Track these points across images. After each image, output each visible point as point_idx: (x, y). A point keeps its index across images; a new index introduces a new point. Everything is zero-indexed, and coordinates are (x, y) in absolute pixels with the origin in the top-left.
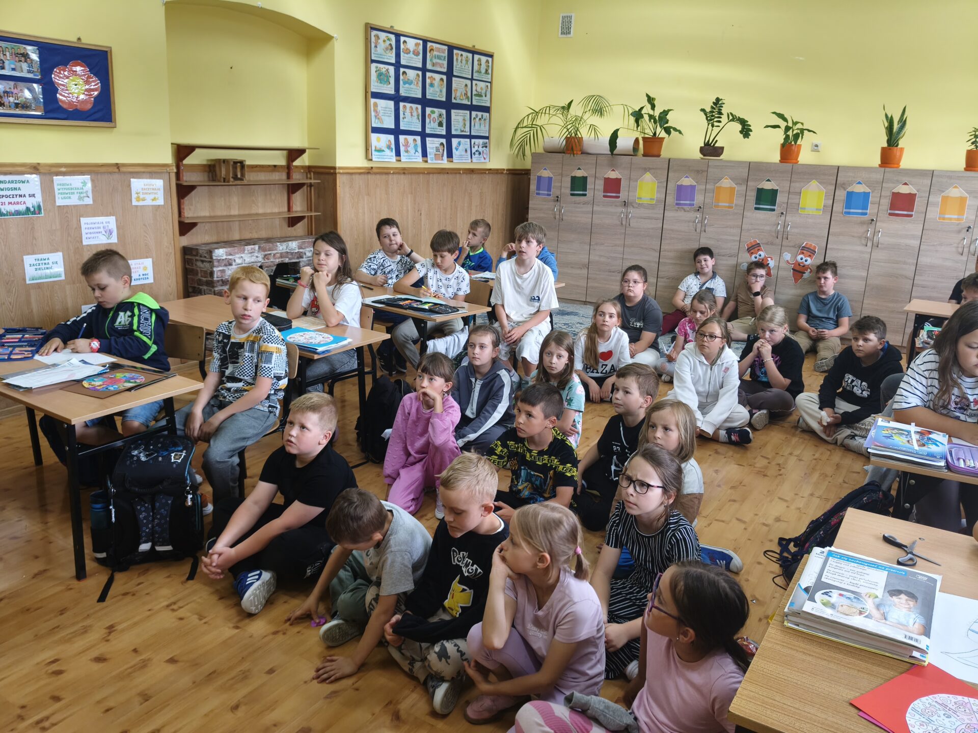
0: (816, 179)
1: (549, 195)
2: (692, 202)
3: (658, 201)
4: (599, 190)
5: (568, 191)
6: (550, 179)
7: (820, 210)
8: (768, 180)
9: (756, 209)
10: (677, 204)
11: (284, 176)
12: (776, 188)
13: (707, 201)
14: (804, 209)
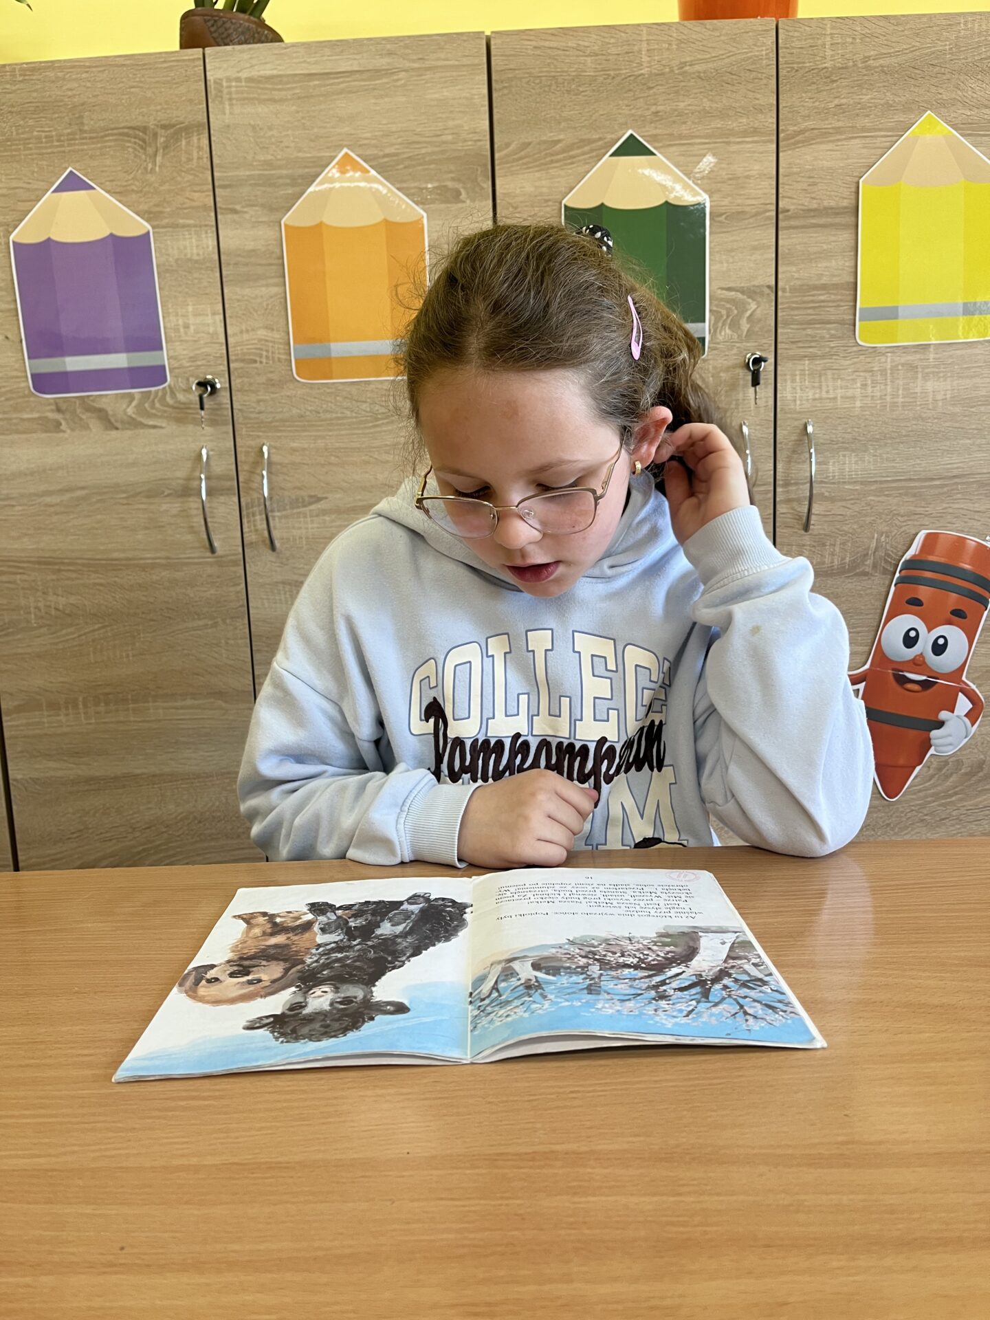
8: (632, 148)
10: (43, 383)
12: (689, 193)
13: (245, 337)
14: (891, 313)
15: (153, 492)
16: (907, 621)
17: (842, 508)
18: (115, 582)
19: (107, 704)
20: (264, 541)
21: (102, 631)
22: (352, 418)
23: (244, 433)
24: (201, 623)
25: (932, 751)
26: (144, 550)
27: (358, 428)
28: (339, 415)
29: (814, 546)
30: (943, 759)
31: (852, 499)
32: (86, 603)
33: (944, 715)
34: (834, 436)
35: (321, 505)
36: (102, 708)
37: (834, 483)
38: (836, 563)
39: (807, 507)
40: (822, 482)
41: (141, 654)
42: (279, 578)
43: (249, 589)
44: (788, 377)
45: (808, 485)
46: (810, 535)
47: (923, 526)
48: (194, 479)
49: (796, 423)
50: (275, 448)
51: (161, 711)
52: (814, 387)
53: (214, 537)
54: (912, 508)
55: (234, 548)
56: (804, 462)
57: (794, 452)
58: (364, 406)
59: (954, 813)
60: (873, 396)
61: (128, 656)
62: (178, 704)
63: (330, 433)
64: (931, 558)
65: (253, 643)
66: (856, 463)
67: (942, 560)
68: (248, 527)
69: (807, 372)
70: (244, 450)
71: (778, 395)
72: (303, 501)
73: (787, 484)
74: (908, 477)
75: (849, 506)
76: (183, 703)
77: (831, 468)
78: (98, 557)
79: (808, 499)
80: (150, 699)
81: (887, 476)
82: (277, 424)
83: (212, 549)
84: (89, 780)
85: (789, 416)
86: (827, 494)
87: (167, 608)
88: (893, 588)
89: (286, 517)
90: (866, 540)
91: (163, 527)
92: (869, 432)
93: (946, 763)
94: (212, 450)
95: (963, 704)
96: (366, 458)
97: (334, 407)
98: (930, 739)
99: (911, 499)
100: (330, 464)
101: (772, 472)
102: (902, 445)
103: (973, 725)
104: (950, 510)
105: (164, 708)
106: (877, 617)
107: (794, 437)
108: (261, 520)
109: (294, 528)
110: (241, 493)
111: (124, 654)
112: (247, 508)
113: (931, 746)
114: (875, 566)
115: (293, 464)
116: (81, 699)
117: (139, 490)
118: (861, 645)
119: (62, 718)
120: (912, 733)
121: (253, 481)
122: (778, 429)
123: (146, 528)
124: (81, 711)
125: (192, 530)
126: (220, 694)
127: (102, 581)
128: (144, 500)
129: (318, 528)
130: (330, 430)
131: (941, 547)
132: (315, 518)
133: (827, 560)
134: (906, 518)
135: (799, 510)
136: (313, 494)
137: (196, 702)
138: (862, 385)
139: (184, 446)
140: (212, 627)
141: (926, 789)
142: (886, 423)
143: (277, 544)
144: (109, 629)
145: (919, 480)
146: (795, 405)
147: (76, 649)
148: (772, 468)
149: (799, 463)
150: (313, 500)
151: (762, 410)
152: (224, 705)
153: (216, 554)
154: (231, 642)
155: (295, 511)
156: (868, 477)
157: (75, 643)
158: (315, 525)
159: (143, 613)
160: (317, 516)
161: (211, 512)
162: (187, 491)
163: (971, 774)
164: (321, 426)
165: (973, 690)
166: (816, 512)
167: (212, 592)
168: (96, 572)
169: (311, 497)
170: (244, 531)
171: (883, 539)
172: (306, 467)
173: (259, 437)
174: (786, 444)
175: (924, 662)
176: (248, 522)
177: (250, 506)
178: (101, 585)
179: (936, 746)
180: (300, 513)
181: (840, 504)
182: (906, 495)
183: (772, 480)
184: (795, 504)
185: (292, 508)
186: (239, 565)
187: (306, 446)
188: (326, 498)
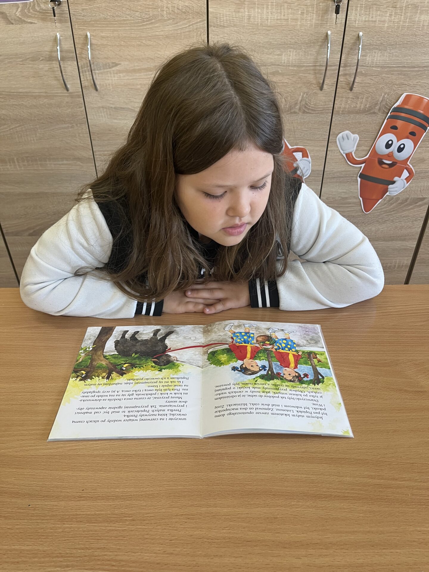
15: (35, 59)
16: (390, 136)
17: (370, 80)
18: (22, 104)
19: (28, 161)
20: (91, 86)
21: (20, 128)
22: (131, 20)
23: (77, 27)
24: (66, 126)
25: (388, 194)
26: (34, 88)
27: (135, 26)
28: (125, 18)
29: (353, 99)
30: (391, 197)
31: (375, 75)
32: (11, 114)
33: (396, 179)
34: (372, 42)
35: (117, 68)
36: (26, 163)
37: (368, 67)
38: (362, 107)
39: (353, 78)
40: (362, 66)
41: (41, 139)
42: (100, 105)
43: (87, 110)
44: (354, 8)
45: (356, 67)
46: (353, 93)
47: (405, 91)
48: (54, 52)
49: (354, 34)
50: (93, 36)
51: (53, 166)
52: (366, 14)
53: (66, 82)
54: (402, 81)
55: (78, 89)
56: (356, 54)
57: (351, 49)
58: (137, 14)
59: (391, 219)
60: (394, 21)
61: (34, 140)
62: (61, 163)
63: (120, 29)
64: (406, 107)
65: (91, 136)
66: (380, 56)
67: (411, 108)
68: (84, 78)
69: (364, 6)
70: (77, 36)
71: (348, 18)
72: (109, 65)
73: (345, 66)
74: (403, 65)
75: (373, 79)
76: (62, 162)
77: (368, 59)
78: (13, 91)
79: (354, 74)
80: (47, 160)
81: (394, 64)
82: (93, 22)
83: (67, 89)
84: (26, 194)
85: (352, 29)
86: (363, 72)
87: (49, 118)
88: (386, 121)
89: (102, 73)
90: (377, 96)
91: (42, 76)
92: (389, 40)
93: (392, 198)
94: (62, 36)
95: (405, 174)
96: (139, 43)
97: (122, 14)
98: (387, 189)
99: (402, 77)
100: (121, 45)
101: (339, 59)
102: (403, 49)
103: (407, 183)
104: (420, 84)
105: (54, 164)
106: (376, 134)
107: (352, 41)
108: (89, 75)
109: (105, 79)
110: (78, 60)
111: (32, 139)
112: (82, 68)
113: (387, 191)
114: (379, 109)
115: (102, 45)
116: (15, 159)
117: (28, 57)
118: (367, 146)
119: (8, 167)
120: (381, 186)
121: (83, 54)
122: (345, 36)
123: (34, 77)
124: (17, 164)
125: (56, 78)
126: (79, 159)
127: (16, 103)
128: (31, 62)
129: (117, 80)
130: (120, 27)
131: (412, 101)
132: (115, 75)
133: (358, 106)
134: (398, 86)
135: (349, 79)
136: (114, 62)
137: (68, 162)
138: (390, 15)
139: (47, 34)
140: (71, 127)
141: (382, 209)
142: (398, 37)
143: (98, 87)
144: (23, 127)
145: (408, 67)
146: (356, 23)
147: (9, 135)
148: (340, 57)
149: (353, 55)
150: (114, 65)
151: (339, 25)
152: (81, 164)
153: (69, 92)
154: (81, 135)
155: (105, 70)
156: (384, 64)
157: (8, 133)
158: (116, 78)
159: (38, 119)
160: (117, 73)
161: (64, 70)
162: (51, 58)
163: (401, 203)
164: (116, 24)
165: (411, 168)
166: (357, 81)
167: (69, 110)
168: (12, 99)
169: (113, 63)
170: (82, 80)
171: (386, 96)
172: (109, 47)
173: (84, 29)
174: (349, 45)
175: (392, 155)
176: (83, 75)
177: (83, 67)
178: (16, 105)
179: (390, 191)
180: (108, 71)
181: (369, 77)
182: (401, 74)
183: (339, 63)
184: (348, 77)
185: (104, 69)
186: (81, 98)
187: (109, 35)
188: (120, 64)
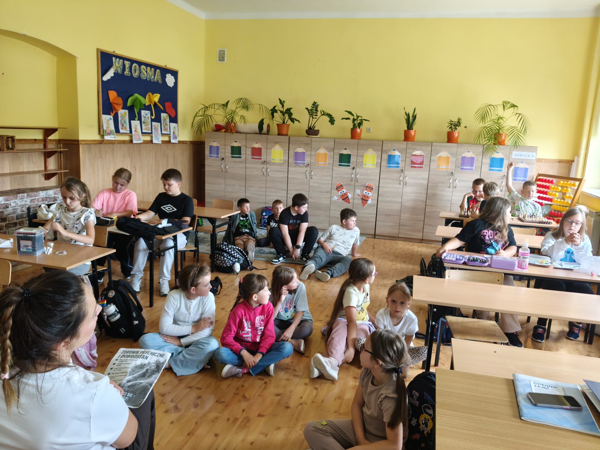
0: (371, 148)
1: (218, 157)
2: (304, 162)
3: (284, 161)
4: (249, 155)
5: (230, 155)
6: (218, 147)
7: (374, 165)
8: (345, 149)
9: (340, 165)
10: (295, 163)
11: (41, 146)
12: (350, 153)
13: (312, 161)
14: (366, 165)
16: (366, 191)
17: (361, 181)
52: (359, 170)
71: (356, 171)
77: (360, 177)
88: (365, 188)
95: (370, 199)
98: (367, 202)
106: (363, 191)
133: (359, 185)
138: (363, 170)
139: (306, 169)
142: (365, 174)
156: (363, 178)
163: (371, 205)
171: (364, 184)
175: (367, 195)
